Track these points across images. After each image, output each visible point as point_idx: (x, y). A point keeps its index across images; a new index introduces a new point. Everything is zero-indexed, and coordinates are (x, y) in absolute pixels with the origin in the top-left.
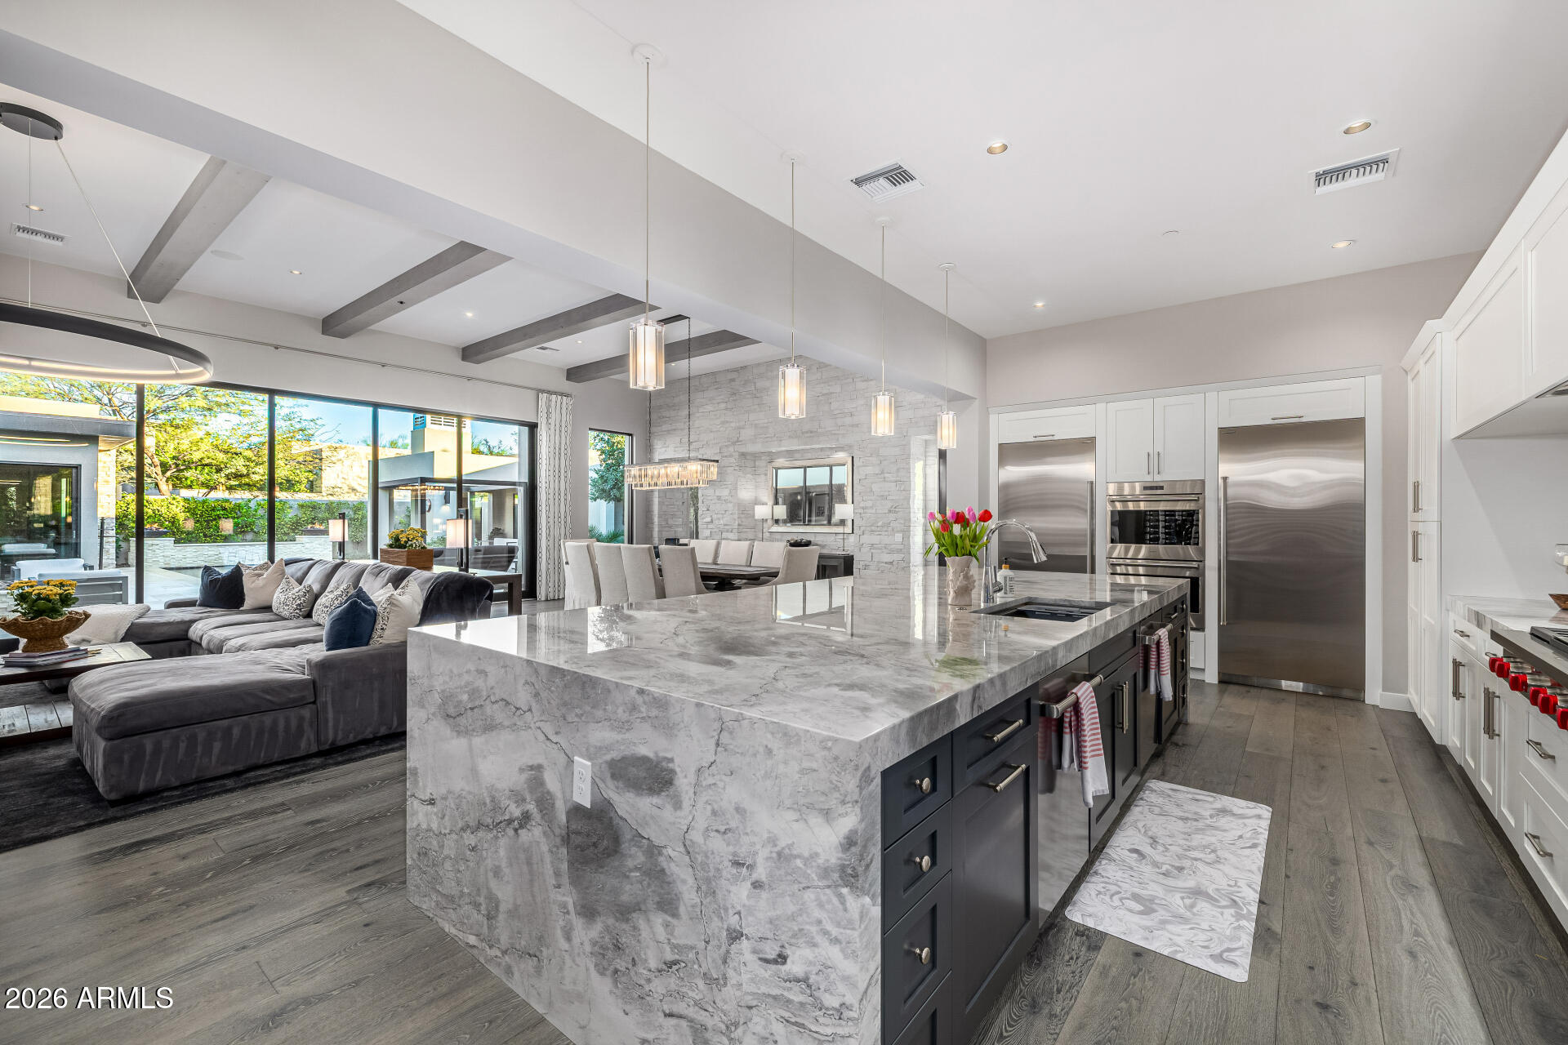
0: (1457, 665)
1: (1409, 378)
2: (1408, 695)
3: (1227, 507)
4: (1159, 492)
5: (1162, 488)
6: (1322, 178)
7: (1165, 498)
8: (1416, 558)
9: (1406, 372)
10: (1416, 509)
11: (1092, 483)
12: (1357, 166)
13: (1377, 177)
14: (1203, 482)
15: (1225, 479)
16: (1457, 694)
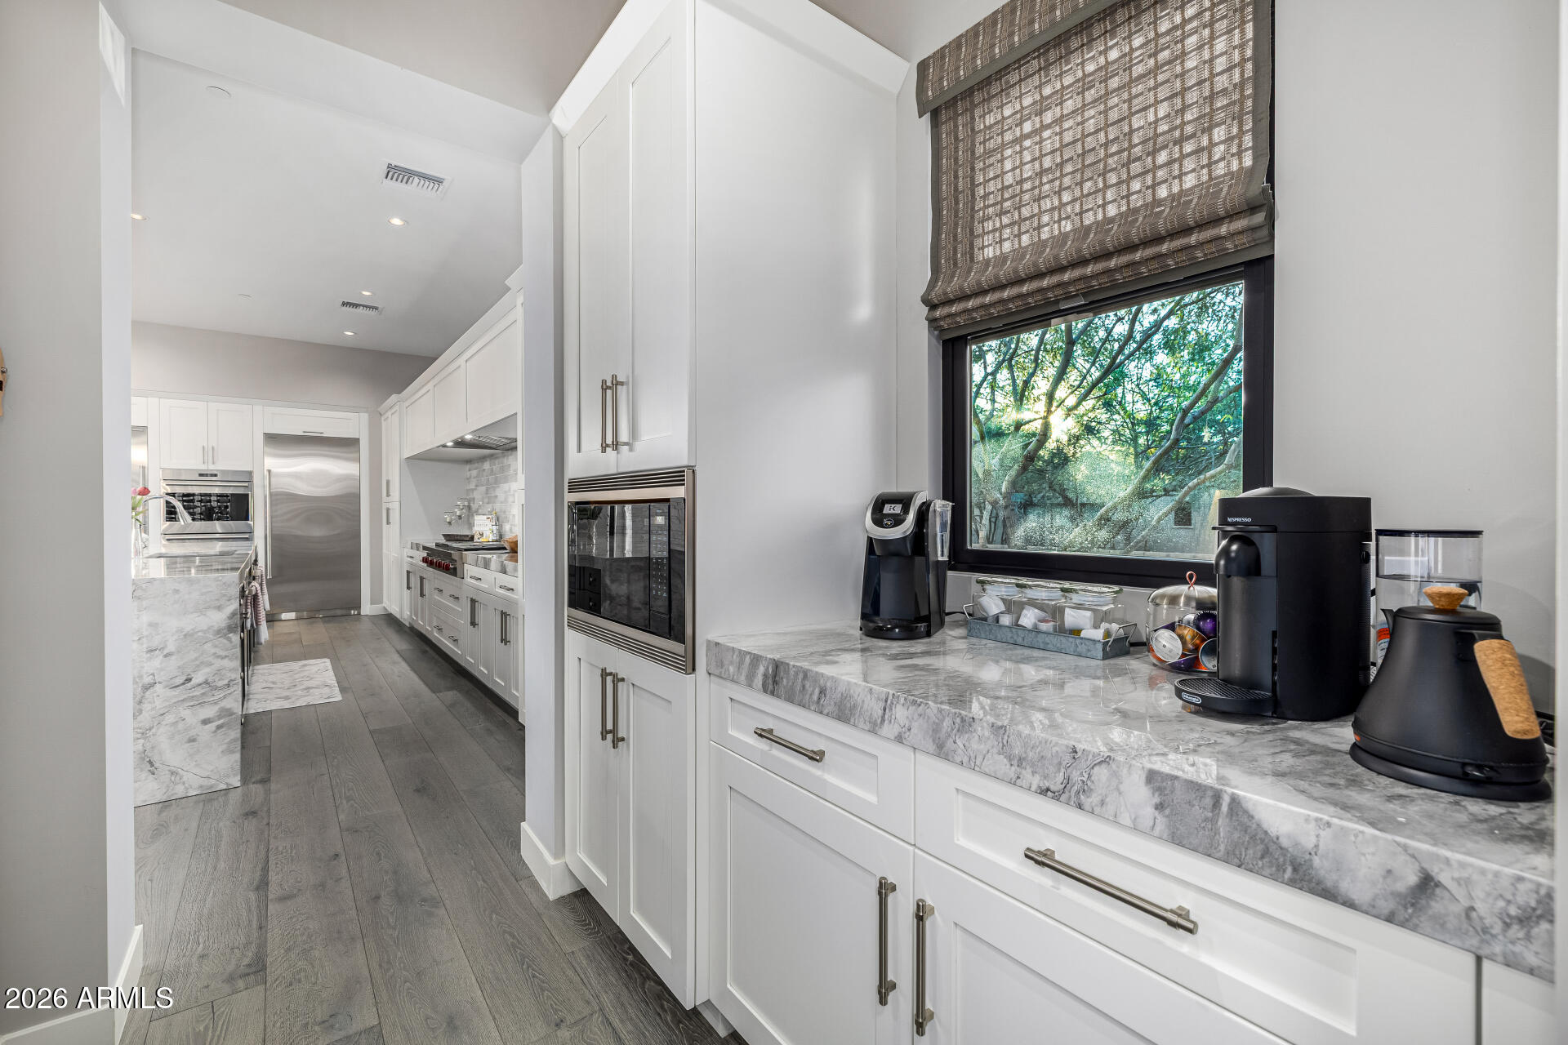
0: (408, 572)
1: (383, 419)
2: (383, 605)
3: (271, 494)
4: (214, 478)
5: (216, 475)
6: (344, 304)
7: (219, 483)
8: (388, 523)
9: (381, 415)
10: (388, 495)
11: (144, 468)
12: (364, 306)
13: (373, 313)
14: (250, 473)
15: (269, 471)
16: (409, 588)
